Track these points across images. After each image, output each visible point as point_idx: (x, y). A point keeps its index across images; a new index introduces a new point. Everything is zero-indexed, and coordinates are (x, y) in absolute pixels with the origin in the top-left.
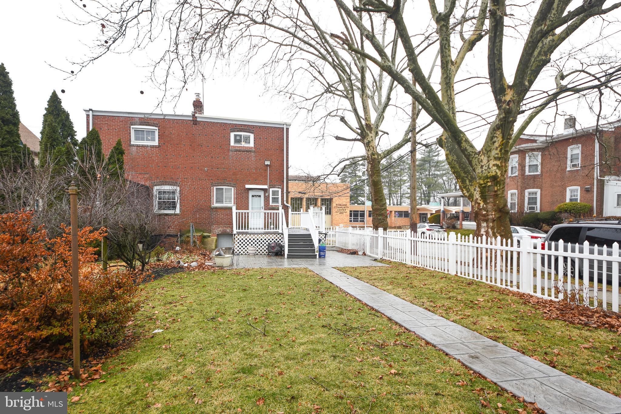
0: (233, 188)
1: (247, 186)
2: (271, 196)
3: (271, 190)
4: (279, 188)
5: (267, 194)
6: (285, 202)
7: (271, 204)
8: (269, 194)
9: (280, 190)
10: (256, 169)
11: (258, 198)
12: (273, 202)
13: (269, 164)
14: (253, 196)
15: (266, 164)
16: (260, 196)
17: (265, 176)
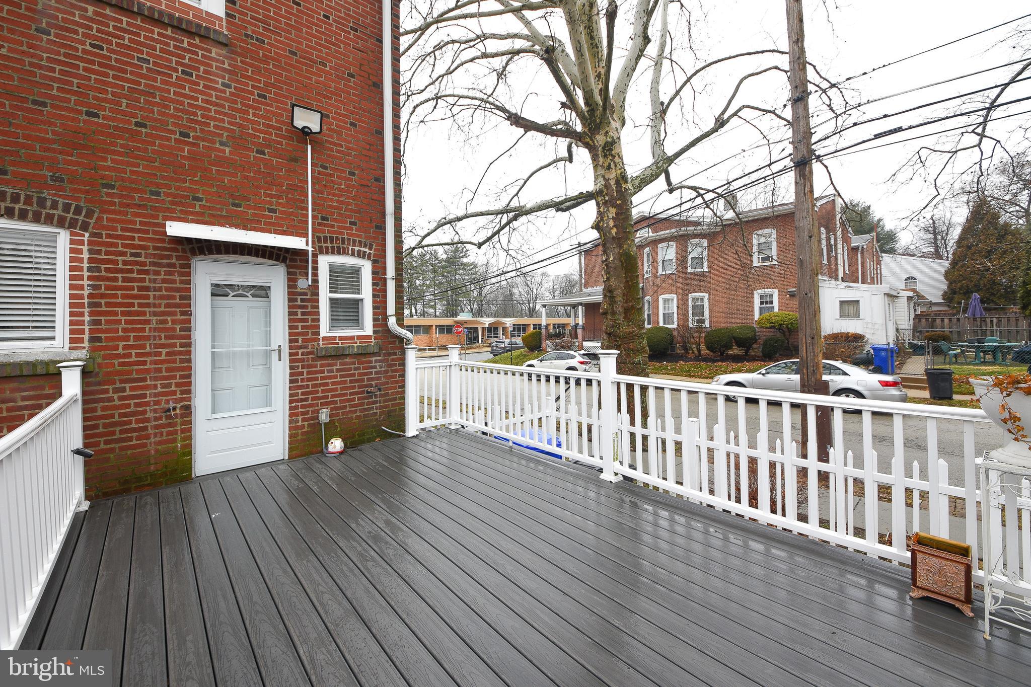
0: (63, 238)
1: (176, 229)
2: (325, 294)
3: (325, 262)
4: (361, 255)
5: (303, 284)
6: (392, 322)
7: (325, 330)
8: (315, 281)
9: (367, 269)
10: (239, 141)
11: (251, 302)
12: (334, 321)
13: (315, 128)
14: (219, 291)
15: (299, 123)
16: (262, 292)
17: (292, 188)
